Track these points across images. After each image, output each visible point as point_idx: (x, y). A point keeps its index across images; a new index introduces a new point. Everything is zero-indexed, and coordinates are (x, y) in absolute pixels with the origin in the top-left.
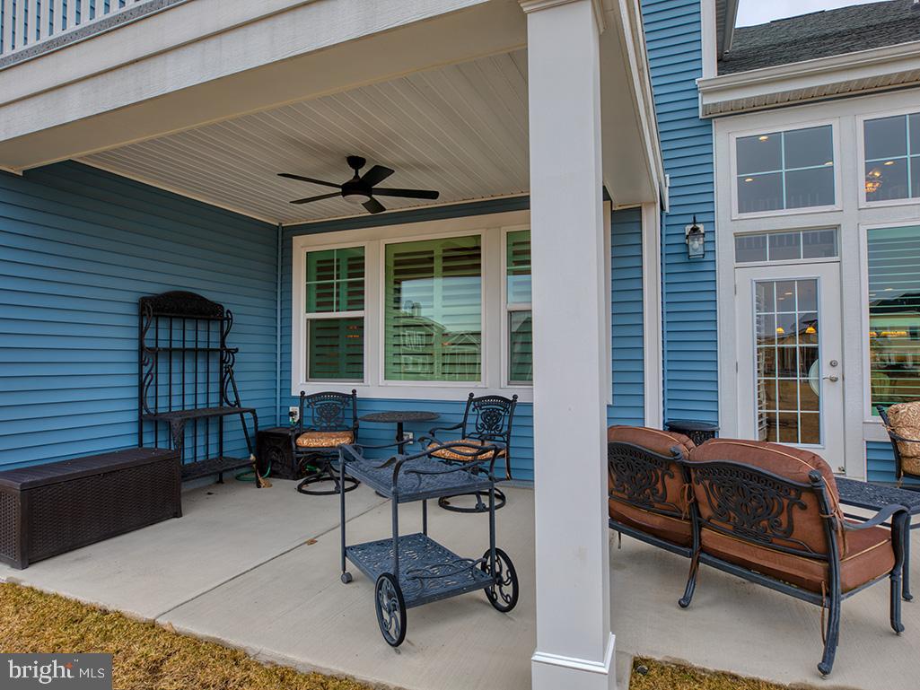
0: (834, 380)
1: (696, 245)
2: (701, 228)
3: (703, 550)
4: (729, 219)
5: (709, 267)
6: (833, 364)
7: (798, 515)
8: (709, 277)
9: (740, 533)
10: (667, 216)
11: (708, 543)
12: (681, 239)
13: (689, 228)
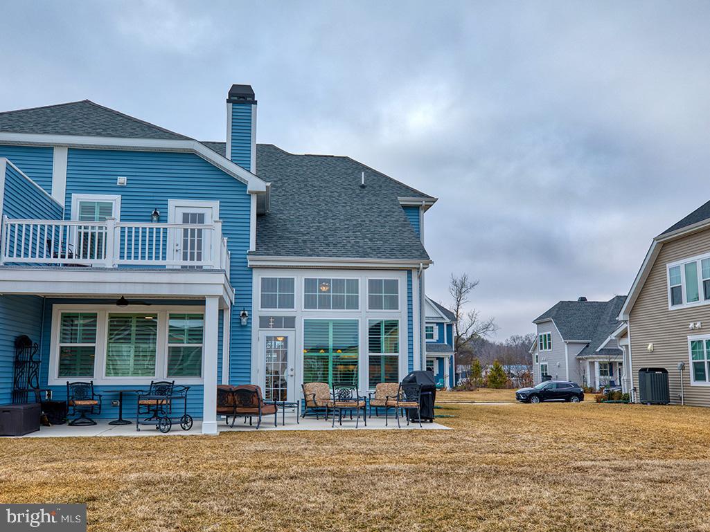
0: (292, 376)
1: (244, 320)
2: (246, 312)
3: (237, 413)
4: (258, 310)
5: (249, 329)
6: (292, 370)
7: (254, 398)
8: (249, 333)
9: (245, 406)
10: (234, 306)
11: (238, 411)
12: (238, 317)
13: (242, 312)
